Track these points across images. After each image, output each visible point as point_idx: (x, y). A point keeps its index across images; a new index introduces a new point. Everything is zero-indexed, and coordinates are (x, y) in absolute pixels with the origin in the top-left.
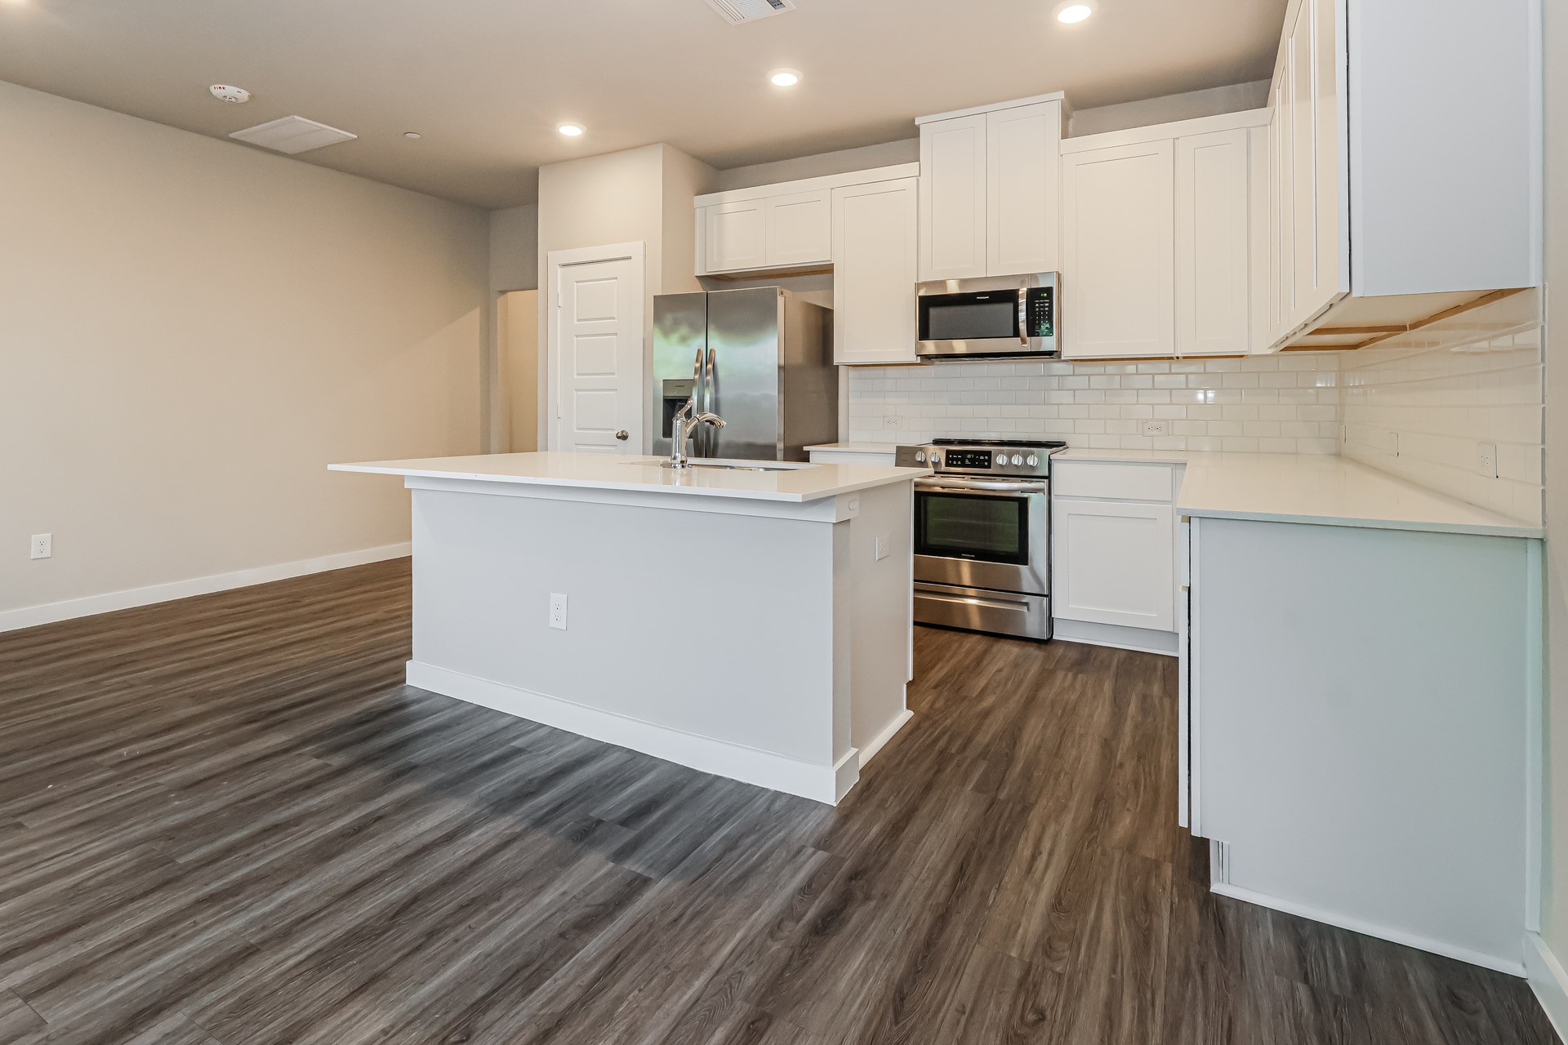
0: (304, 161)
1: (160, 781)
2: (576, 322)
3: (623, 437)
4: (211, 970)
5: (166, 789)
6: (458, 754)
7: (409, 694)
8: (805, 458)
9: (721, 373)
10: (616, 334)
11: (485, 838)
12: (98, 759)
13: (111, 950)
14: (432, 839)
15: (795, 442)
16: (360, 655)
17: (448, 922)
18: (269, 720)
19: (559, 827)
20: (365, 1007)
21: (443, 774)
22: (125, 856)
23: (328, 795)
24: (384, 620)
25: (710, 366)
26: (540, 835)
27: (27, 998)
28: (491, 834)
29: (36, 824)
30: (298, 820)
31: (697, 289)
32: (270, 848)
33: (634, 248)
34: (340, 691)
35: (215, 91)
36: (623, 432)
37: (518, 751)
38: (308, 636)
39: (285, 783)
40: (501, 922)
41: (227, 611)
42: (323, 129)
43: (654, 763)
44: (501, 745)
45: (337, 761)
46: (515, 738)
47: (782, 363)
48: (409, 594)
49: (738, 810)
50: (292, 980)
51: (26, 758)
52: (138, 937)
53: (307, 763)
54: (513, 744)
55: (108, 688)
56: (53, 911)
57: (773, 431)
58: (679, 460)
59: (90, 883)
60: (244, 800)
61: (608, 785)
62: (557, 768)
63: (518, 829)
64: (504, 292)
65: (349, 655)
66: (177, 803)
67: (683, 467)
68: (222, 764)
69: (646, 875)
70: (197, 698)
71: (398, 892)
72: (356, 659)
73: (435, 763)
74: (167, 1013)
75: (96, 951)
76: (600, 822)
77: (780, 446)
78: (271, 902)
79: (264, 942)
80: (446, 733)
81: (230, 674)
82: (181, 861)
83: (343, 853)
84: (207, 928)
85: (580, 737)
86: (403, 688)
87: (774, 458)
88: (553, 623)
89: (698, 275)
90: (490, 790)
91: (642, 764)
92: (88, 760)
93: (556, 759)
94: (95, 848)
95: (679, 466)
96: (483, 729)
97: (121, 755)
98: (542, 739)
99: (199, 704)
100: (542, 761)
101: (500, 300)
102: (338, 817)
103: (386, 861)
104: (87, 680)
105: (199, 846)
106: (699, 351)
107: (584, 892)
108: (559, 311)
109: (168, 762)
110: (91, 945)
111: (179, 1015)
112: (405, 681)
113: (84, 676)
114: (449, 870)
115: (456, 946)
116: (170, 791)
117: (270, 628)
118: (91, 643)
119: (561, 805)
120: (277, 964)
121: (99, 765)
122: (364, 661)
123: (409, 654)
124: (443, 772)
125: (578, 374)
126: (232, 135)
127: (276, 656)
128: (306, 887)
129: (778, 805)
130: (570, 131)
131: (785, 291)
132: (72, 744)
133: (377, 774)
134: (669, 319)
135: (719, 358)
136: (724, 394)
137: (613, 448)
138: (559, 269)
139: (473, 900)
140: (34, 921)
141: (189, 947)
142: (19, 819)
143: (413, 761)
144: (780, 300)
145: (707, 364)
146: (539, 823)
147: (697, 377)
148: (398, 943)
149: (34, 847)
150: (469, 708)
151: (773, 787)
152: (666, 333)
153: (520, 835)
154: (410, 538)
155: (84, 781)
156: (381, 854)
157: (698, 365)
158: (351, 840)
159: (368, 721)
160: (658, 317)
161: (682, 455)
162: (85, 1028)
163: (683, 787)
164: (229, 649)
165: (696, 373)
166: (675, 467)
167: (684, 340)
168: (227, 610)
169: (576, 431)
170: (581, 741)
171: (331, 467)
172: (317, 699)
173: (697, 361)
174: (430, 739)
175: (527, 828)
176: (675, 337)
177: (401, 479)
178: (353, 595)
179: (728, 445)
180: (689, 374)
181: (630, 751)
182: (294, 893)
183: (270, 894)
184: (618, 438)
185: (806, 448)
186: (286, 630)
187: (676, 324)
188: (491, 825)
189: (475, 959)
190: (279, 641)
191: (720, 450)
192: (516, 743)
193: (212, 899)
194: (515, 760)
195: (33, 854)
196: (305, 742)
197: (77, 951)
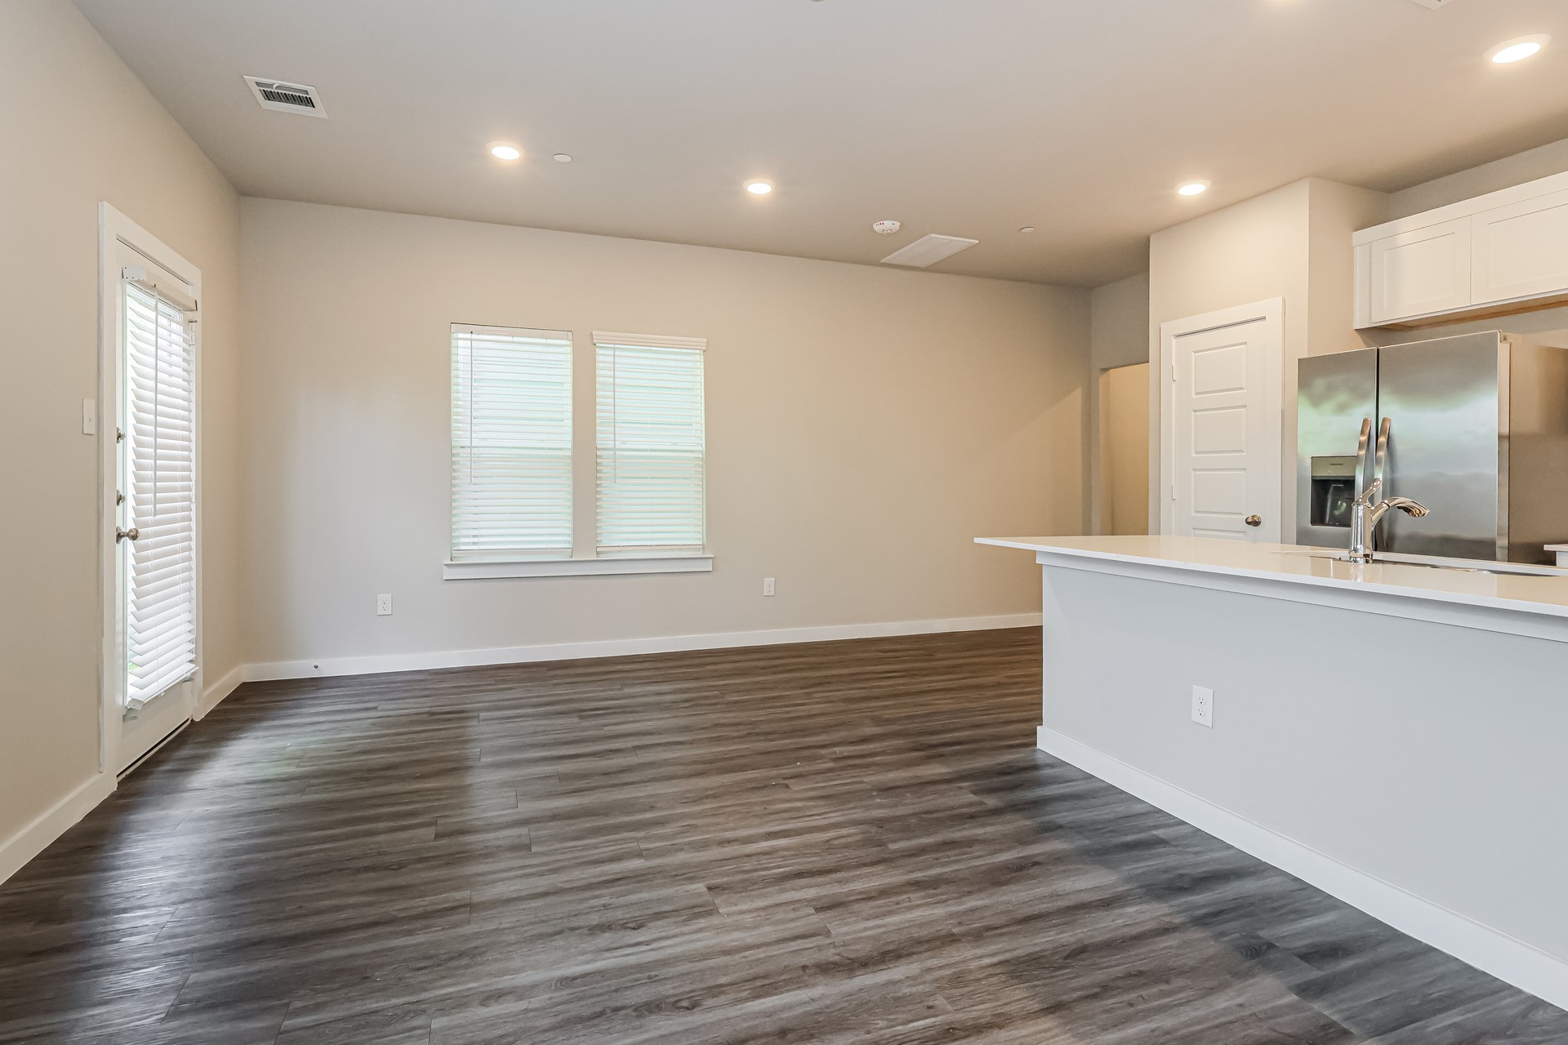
0: (938, 271)
1: (865, 780)
2: (1194, 396)
3: (1255, 523)
4: (928, 941)
5: (869, 787)
6: (1099, 827)
7: (1040, 759)
8: (1550, 560)
9: (1399, 447)
10: (1245, 406)
11: (1141, 917)
12: (823, 752)
13: (859, 897)
14: (1089, 900)
15: (1527, 536)
16: (992, 712)
17: (1120, 983)
18: (932, 752)
19: (1223, 934)
20: (1057, 1027)
21: (1087, 842)
22: (852, 830)
23: (989, 829)
24: (1006, 684)
25: (1382, 439)
26: (1203, 935)
27: (818, 910)
28: (1147, 916)
29: (796, 786)
30: (970, 842)
31: (1359, 345)
32: (952, 859)
33: (1271, 307)
34: (983, 740)
35: (877, 227)
36: (1253, 517)
37: (1161, 842)
38: (946, 687)
39: (953, 808)
40: (1175, 1005)
41: (882, 655)
42: (951, 241)
43: (1333, 904)
44: (1141, 831)
45: (991, 801)
46: (1156, 827)
47: (1506, 431)
48: (1039, 663)
49: (1473, 999)
50: (991, 976)
51: (780, 739)
52: (873, 894)
53: (963, 797)
54: (1154, 832)
55: (817, 700)
56: (816, 854)
57: (1492, 521)
58: (1361, 552)
59: (837, 842)
60: (926, 813)
61: (1274, 909)
62: (1209, 872)
63: (1177, 920)
64: (1106, 370)
65: (982, 710)
66: (879, 800)
67: (1367, 562)
68: (904, 779)
69: (1345, 1025)
70: (877, 721)
71: (1069, 936)
72: (989, 715)
73: (1078, 828)
74: (903, 960)
75: (851, 893)
76: (1271, 946)
77: (1502, 542)
78: (962, 903)
79: (964, 935)
80: (1083, 803)
81: (895, 706)
82: (893, 846)
83: (1011, 883)
84: (918, 906)
85: (1230, 847)
86: (1035, 751)
87: (1492, 557)
88: (1195, 717)
89: (1358, 328)
90: (1139, 871)
91: (1315, 900)
92: (817, 750)
93: (1205, 863)
94: (835, 818)
95: (1361, 561)
96: (1120, 809)
97: (835, 753)
98: (1184, 837)
99: (879, 726)
100: (1190, 859)
101: (1102, 379)
102: (1001, 851)
103: (1050, 905)
104: (804, 691)
105: (901, 839)
106: (1365, 421)
107: (1266, 1013)
108: (1174, 385)
109: (868, 766)
110: (846, 888)
111: (913, 966)
112: (1036, 744)
113: (802, 688)
114: (1113, 935)
115: (1131, 1010)
116: (872, 790)
117: (916, 675)
118: (802, 663)
119: (1220, 912)
120: (977, 958)
121: (821, 757)
122: (996, 718)
123: (1039, 720)
124: (1088, 839)
125: (1197, 453)
126: (882, 261)
127: (925, 699)
128: (987, 902)
129: (1540, 1015)
130: (1192, 190)
131: (1511, 336)
132: (804, 736)
133: (1028, 822)
134: (1320, 383)
135: (1396, 429)
136: (1404, 472)
137: (1241, 535)
138: (1174, 341)
139: (1140, 974)
140: (809, 857)
141: (909, 916)
142: (786, 782)
143: (1058, 820)
144: (1503, 350)
145: (1378, 437)
146: (1201, 921)
147: (1363, 452)
148: (1075, 983)
149: (799, 804)
150: (1102, 785)
151: (1529, 989)
152: (1316, 401)
153: (1178, 927)
154: (1041, 609)
155: (817, 765)
156: (1044, 897)
157: (1364, 438)
158: (1015, 874)
159: (1010, 773)
160: (1304, 382)
161: (1365, 547)
162: (853, 947)
163: (1380, 944)
164: (890, 686)
165: (1361, 446)
166: (1355, 561)
167: (1342, 408)
168: (880, 654)
169: (1193, 514)
170: (1231, 852)
171: (977, 540)
172: (959, 743)
173: (1362, 432)
174: (1068, 804)
175: (1184, 924)
176: (1328, 406)
177: (1033, 554)
178: (974, 657)
179: (1412, 538)
180: (1353, 449)
181: (1296, 879)
182: (980, 903)
183: (960, 897)
184: (1249, 523)
185: (1547, 548)
186: (927, 679)
187: (1330, 392)
188: (1145, 907)
189: (1153, 1031)
190: (924, 687)
191: (1397, 545)
192: (1160, 833)
193: (917, 885)
194: (1160, 850)
195: (798, 809)
196: (961, 777)
197: (837, 889)
